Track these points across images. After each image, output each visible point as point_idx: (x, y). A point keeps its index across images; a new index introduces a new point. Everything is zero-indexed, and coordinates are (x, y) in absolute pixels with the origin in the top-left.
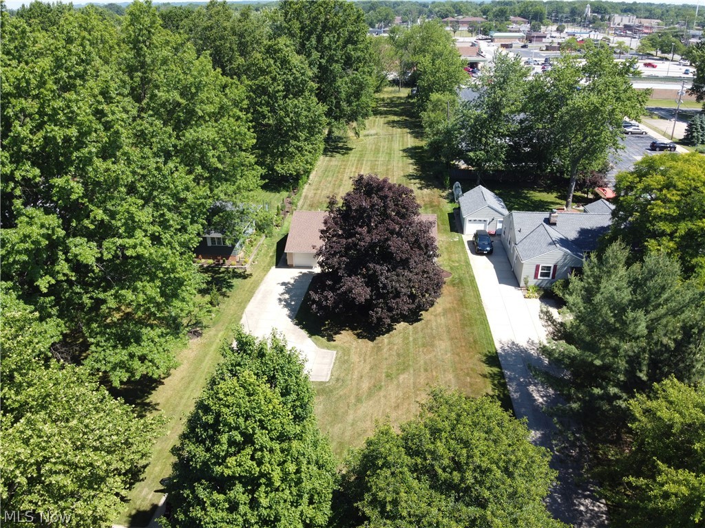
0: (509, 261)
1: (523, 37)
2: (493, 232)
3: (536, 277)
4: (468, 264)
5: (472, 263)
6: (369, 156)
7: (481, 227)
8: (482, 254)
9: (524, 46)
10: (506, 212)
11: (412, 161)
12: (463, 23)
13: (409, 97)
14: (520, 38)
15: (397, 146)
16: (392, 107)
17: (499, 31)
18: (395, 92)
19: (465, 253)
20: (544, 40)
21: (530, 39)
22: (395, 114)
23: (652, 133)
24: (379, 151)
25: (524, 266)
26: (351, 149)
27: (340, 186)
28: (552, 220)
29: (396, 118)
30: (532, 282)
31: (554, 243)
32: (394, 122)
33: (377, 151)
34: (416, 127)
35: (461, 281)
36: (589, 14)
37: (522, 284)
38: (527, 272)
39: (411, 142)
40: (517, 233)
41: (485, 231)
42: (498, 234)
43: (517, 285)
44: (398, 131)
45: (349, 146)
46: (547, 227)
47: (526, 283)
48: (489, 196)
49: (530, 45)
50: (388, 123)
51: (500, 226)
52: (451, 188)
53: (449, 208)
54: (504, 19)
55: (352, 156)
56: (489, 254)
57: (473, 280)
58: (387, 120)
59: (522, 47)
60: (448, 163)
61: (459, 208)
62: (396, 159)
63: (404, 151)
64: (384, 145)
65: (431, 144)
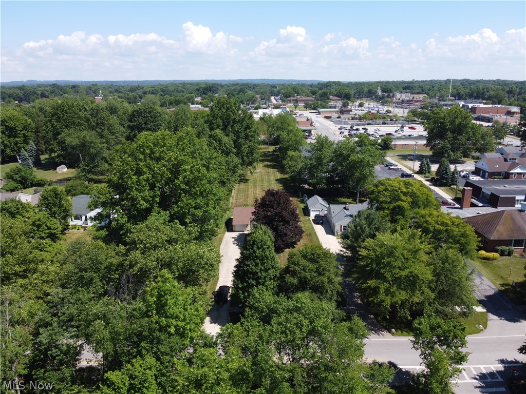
0: (330, 226)
1: (338, 111)
2: (323, 215)
3: (341, 231)
4: (313, 228)
5: (314, 228)
6: (259, 183)
7: (318, 213)
8: (318, 224)
9: (339, 117)
10: (327, 206)
11: (281, 185)
12: (301, 101)
13: (274, 151)
14: (336, 112)
15: (272, 178)
16: (265, 157)
17: (323, 107)
18: (265, 148)
19: (311, 224)
20: (351, 113)
21: (342, 112)
22: (268, 161)
23: (404, 169)
24: (263, 180)
25: (336, 226)
26: (248, 180)
27: (248, 198)
28: (347, 207)
29: (269, 163)
30: (340, 233)
31: (347, 216)
32: (268, 165)
33: (262, 180)
34: (281, 168)
35: (310, 234)
36: (380, 93)
37: (336, 234)
38: (337, 228)
39: (279, 176)
40: (332, 213)
41: (319, 214)
42: (325, 216)
43: (334, 234)
44: (271, 170)
45: (247, 178)
46: (345, 210)
47: (337, 233)
48: (320, 199)
49: (342, 116)
50: (265, 166)
51: (326, 212)
52: (302, 197)
53: (302, 206)
54: (326, 98)
55: (250, 184)
56: (322, 224)
57: (315, 233)
58: (264, 164)
59: (338, 118)
60: (300, 186)
61: (307, 206)
62: (273, 184)
63: (277, 180)
64: (265, 177)
65: (290, 177)
